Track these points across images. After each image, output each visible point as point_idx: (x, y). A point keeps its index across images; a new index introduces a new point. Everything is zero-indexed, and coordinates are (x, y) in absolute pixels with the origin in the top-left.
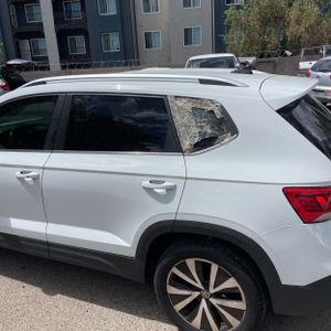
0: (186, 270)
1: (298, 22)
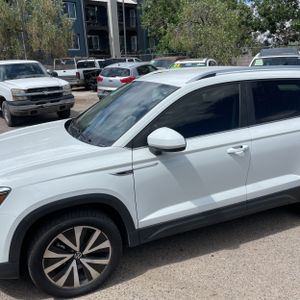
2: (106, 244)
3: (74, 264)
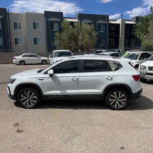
0: (114, 95)
1: (82, 40)
2: (35, 97)
3: (27, 98)
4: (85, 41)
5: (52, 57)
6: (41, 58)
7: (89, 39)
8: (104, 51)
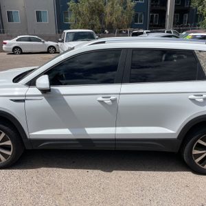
2: (9, 143)
4: (115, 16)
5: (62, 41)
6: (46, 43)
7: (122, 12)
8: (145, 31)
